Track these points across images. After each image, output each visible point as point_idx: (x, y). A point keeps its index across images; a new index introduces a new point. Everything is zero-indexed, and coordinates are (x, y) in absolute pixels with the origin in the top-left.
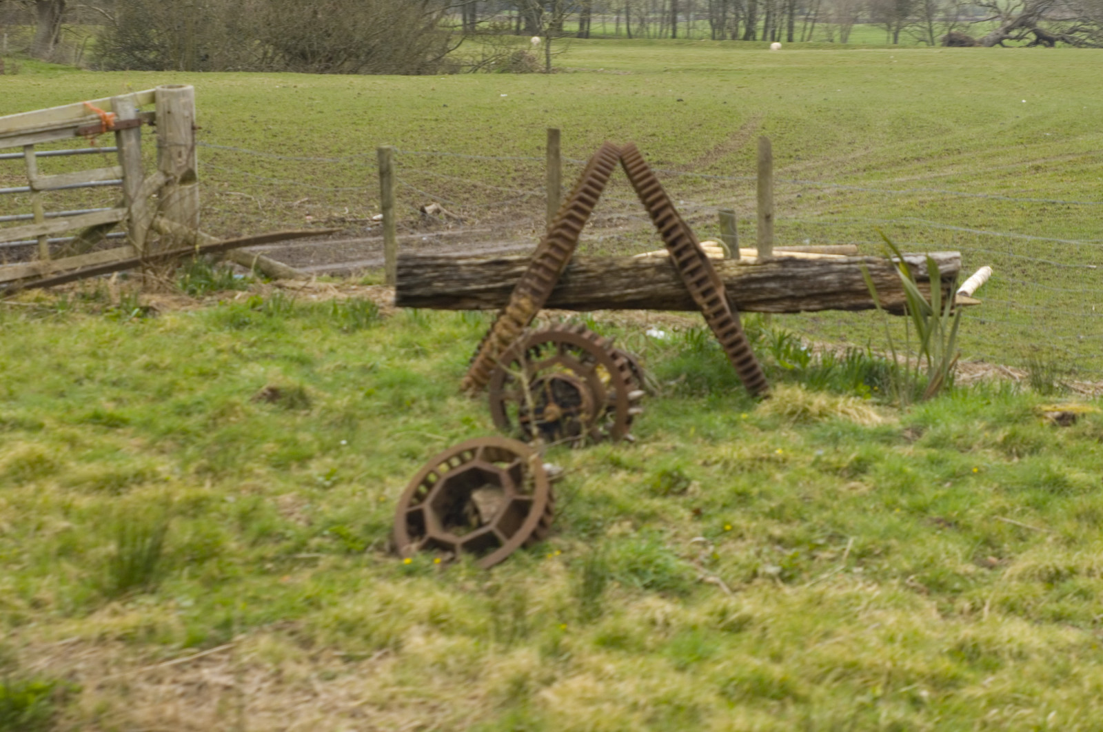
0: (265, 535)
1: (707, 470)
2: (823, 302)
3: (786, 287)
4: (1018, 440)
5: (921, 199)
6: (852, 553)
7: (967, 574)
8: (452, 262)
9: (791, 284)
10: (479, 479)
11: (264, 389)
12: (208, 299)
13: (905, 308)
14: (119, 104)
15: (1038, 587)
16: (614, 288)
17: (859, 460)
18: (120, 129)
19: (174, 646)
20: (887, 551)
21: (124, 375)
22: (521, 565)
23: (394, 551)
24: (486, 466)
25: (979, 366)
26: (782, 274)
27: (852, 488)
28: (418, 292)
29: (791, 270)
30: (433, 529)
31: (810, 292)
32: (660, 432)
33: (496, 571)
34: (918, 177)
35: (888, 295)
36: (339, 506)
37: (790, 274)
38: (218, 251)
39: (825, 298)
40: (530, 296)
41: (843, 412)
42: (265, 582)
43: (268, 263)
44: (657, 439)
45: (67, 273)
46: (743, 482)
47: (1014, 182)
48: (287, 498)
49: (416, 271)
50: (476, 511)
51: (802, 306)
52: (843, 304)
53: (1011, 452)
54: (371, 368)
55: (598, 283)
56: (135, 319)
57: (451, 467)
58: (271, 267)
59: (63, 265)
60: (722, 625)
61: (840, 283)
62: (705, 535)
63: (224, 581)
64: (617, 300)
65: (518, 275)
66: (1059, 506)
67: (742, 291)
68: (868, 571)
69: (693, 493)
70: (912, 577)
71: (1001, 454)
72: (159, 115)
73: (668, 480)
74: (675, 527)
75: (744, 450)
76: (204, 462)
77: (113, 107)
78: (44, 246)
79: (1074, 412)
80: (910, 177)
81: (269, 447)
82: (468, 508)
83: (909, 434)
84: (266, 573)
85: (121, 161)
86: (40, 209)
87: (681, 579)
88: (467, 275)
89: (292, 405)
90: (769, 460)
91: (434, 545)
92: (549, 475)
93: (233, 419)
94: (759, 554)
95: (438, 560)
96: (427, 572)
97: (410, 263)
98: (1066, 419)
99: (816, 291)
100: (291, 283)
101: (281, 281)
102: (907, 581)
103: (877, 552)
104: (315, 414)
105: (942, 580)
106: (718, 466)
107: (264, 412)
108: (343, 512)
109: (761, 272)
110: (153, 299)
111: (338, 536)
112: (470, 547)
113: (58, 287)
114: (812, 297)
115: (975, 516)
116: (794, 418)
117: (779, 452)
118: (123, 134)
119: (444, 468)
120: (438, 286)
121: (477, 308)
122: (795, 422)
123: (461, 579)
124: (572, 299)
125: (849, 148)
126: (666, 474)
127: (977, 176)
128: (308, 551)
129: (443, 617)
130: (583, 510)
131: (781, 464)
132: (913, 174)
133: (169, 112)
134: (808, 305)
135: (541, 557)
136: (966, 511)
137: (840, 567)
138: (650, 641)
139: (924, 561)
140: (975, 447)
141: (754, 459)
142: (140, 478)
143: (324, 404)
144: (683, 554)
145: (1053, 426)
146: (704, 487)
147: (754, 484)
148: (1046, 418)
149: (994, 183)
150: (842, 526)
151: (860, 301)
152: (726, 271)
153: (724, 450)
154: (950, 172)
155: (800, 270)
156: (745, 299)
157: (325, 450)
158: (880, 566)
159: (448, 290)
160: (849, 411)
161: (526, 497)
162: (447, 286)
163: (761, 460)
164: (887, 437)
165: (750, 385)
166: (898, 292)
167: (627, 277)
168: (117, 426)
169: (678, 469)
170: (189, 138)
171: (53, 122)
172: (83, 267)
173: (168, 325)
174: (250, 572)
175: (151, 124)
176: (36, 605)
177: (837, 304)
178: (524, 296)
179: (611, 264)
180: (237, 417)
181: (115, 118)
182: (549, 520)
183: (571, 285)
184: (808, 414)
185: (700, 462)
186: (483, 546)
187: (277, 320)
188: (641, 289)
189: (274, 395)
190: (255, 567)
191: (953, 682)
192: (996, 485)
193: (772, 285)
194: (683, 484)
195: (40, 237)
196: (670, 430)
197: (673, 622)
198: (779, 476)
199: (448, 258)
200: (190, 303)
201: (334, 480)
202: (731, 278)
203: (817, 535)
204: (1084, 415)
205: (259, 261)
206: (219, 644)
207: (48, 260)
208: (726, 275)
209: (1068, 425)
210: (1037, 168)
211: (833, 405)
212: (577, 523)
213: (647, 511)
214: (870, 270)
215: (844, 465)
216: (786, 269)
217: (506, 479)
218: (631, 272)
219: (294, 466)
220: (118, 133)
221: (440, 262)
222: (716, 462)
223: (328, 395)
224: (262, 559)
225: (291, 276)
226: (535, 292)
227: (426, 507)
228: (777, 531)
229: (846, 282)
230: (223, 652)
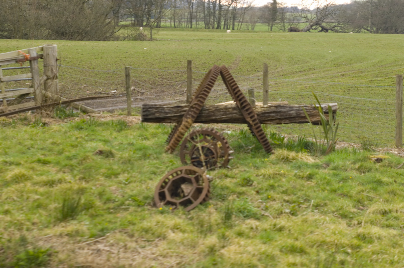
0: (109, 200)
1: (258, 178)
2: (290, 120)
3: (277, 115)
4: (363, 167)
5: (305, 86)
6: (313, 205)
7: (354, 212)
8: (162, 106)
9: (279, 114)
10: (183, 180)
11: (97, 151)
12: (66, 120)
13: (319, 122)
14: (31, 51)
15: (379, 216)
16: (218, 115)
17: (310, 174)
18: (31, 60)
19: (86, 237)
20: (326, 205)
21: (45, 146)
22: (200, 210)
23: (155, 205)
24: (186, 176)
25: (342, 143)
26: (276, 111)
27: (308, 184)
28: (150, 117)
29: (279, 109)
30: (168, 198)
31: (286, 117)
32: (239, 165)
33: (192, 212)
34: (302, 78)
35: (313, 118)
36: (132, 191)
37: (279, 111)
38: (68, 103)
39: (291, 119)
40: (191, 118)
41: (301, 158)
42: (111, 216)
43: (85, 108)
44: (238, 167)
45: (13, 111)
46: (272, 182)
47: (336, 80)
48: (113, 188)
49: (149, 110)
50: (183, 192)
51: (283, 122)
52: (297, 121)
53: (361, 171)
54: (132, 144)
55: (212, 114)
56: (41, 127)
57: (173, 177)
58: (86, 109)
59: (11, 108)
60: (275, 229)
61: (296, 114)
62: (261, 199)
63: (97, 216)
64: (219, 120)
65: (185, 111)
66: (381, 190)
67: (262, 117)
68: (320, 211)
69: (255, 186)
70: (335, 213)
71: (358, 172)
72: (45, 55)
73: (246, 181)
74: (251, 197)
75: (270, 170)
76: (82, 176)
77: (29, 52)
78: (5, 101)
79: (382, 158)
80: (299, 78)
81: (103, 170)
82: (179, 191)
83: (324, 166)
84: (111, 213)
85: (31, 72)
86: (4, 88)
87: (256, 214)
88: (167, 111)
89: (107, 156)
90: (279, 174)
91: (169, 203)
92: (208, 179)
93: (88, 161)
94: (282, 205)
95: (171, 208)
96: (168, 213)
97: (147, 107)
98: (379, 160)
99: (288, 117)
100: (93, 115)
101: (89, 114)
102: (334, 214)
103: (322, 205)
104: (116, 159)
105: (346, 214)
106: (261, 177)
107: (99, 159)
108: (135, 192)
109: (269, 110)
110: (47, 120)
111: (134, 200)
112: (182, 204)
113: (10, 116)
114: (286, 119)
115: (353, 193)
116: (284, 160)
117: (282, 171)
118: (32, 62)
119: (171, 177)
120: (157, 115)
121: (170, 123)
122: (284, 161)
123: (180, 214)
124: (203, 119)
125: (275, 68)
126: (245, 179)
127: (322, 78)
128: (125, 205)
129: (178, 227)
130: (219, 191)
131: (284, 175)
132: (300, 77)
133: (48, 54)
134: (285, 121)
135: (206, 207)
136: (350, 191)
137: (310, 210)
138: (251, 234)
139: (339, 208)
140: (348, 170)
141: (274, 174)
142: (60, 181)
143: (119, 156)
144: (255, 206)
145: (375, 163)
146: (259, 183)
147: (276, 183)
148: (372, 160)
149: (329, 80)
150: (309, 196)
151: (303, 120)
152: (257, 110)
153: (263, 171)
154: (313, 76)
155: (282, 109)
156: (263, 119)
157: (124, 171)
158: (324, 210)
159: (161, 116)
160: (303, 158)
161: (201, 187)
162: (160, 115)
163: (276, 174)
164: (317, 166)
165: (266, 149)
166: (316, 117)
167: (222, 112)
168: (47, 164)
169: (249, 177)
170: (55, 63)
171: (8, 57)
172: (19, 109)
173: (55, 129)
174: (105, 213)
175: (41, 58)
176: (33, 224)
177: (295, 121)
178: (189, 118)
179: (217, 107)
180: (89, 160)
181: (29, 56)
182: (209, 195)
183: (203, 114)
184: (289, 159)
185: (255, 175)
186: (186, 203)
187: (93, 127)
188: (227, 116)
189: (101, 153)
190: (107, 211)
191: (358, 247)
192: (358, 183)
193: (273, 115)
194: (251, 183)
195: (3, 98)
196: (241, 164)
197: (259, 228)
198: (284, 180)
199: (160, 105)
200: (60, 122)
201: (128, 182)
202: (258, 112)
203: (300, 199)
204: (385, 159)
205: (81, 107)
206: (101, 237)
207: (6, 106)
208: (257, 111)
209: (380, 162)
210: (343, 75)
211: (297, 156)
212: (217, 196)
213: (241, 191)
214: (306, 109)
215: (305, 176)
216: (278, 109)
217: (193, 180)
218: (224, 110)
219: (113, 177)
220: (30, 61)
221: (158, 106)
222: (261, 175)
223: (121, 153)
224: (109, 208)
225: (93, 112)
226: (193, 117)
227: (166, 190)
228: (286, 198)
229: (298, 113)
230: (103, 239)
